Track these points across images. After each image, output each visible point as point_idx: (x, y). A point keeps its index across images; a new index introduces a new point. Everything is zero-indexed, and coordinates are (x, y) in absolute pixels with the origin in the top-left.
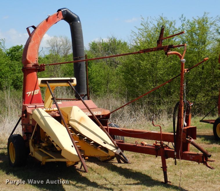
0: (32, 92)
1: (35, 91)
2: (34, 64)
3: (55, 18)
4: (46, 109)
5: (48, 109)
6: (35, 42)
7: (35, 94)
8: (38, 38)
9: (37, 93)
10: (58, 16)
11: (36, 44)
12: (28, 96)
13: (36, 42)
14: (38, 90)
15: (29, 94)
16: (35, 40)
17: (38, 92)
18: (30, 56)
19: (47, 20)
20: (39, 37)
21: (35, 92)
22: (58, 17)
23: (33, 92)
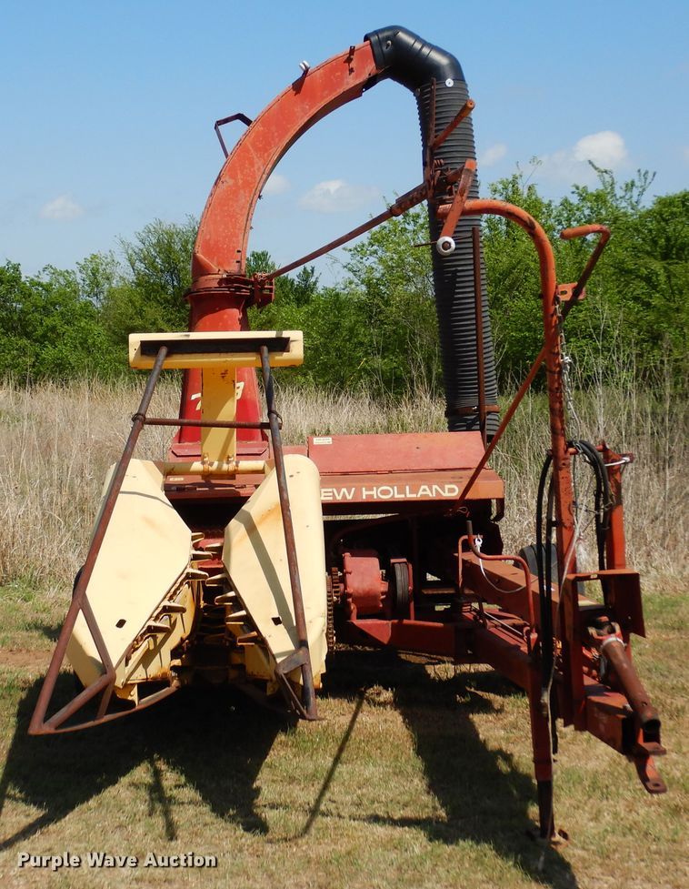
2: (225, 276)
3: (339, 74)
4: (203, 463)
5: (211, 464)
6: (236, 184)
8: (252, 164)
9: (238, 397)
10: (353, 65)
11: (242, 192)
12: (198, 408)
13: (240, 182)
14: (241, 384)
16: (239, 176)
18: (212, 242)
19: (298, 86)
20: (256, 160)
22: (351, 70)
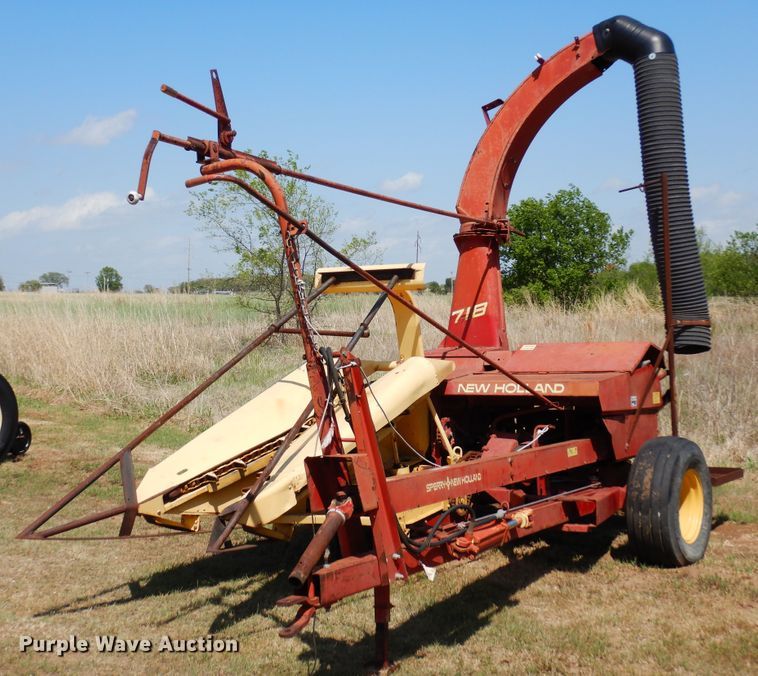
0: (465, 312)
1: (476, 306)
2: (476, 222)
3: (568, 60)
6: (488, 153)
7: (474, 316)
8: (500, 137)
9: (483, 313)
11: (492, 159)
12: (456, 322)
13: (491, 151)
14: (485, 304)
15: (458, 319)
16: (491, 147)
17: (484, 309)
19: (536, 74)
20: (503, 134)
21: (475, 311)
22: (578, 56)
23: (469, 309)
